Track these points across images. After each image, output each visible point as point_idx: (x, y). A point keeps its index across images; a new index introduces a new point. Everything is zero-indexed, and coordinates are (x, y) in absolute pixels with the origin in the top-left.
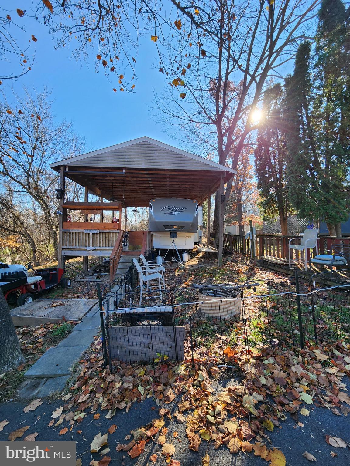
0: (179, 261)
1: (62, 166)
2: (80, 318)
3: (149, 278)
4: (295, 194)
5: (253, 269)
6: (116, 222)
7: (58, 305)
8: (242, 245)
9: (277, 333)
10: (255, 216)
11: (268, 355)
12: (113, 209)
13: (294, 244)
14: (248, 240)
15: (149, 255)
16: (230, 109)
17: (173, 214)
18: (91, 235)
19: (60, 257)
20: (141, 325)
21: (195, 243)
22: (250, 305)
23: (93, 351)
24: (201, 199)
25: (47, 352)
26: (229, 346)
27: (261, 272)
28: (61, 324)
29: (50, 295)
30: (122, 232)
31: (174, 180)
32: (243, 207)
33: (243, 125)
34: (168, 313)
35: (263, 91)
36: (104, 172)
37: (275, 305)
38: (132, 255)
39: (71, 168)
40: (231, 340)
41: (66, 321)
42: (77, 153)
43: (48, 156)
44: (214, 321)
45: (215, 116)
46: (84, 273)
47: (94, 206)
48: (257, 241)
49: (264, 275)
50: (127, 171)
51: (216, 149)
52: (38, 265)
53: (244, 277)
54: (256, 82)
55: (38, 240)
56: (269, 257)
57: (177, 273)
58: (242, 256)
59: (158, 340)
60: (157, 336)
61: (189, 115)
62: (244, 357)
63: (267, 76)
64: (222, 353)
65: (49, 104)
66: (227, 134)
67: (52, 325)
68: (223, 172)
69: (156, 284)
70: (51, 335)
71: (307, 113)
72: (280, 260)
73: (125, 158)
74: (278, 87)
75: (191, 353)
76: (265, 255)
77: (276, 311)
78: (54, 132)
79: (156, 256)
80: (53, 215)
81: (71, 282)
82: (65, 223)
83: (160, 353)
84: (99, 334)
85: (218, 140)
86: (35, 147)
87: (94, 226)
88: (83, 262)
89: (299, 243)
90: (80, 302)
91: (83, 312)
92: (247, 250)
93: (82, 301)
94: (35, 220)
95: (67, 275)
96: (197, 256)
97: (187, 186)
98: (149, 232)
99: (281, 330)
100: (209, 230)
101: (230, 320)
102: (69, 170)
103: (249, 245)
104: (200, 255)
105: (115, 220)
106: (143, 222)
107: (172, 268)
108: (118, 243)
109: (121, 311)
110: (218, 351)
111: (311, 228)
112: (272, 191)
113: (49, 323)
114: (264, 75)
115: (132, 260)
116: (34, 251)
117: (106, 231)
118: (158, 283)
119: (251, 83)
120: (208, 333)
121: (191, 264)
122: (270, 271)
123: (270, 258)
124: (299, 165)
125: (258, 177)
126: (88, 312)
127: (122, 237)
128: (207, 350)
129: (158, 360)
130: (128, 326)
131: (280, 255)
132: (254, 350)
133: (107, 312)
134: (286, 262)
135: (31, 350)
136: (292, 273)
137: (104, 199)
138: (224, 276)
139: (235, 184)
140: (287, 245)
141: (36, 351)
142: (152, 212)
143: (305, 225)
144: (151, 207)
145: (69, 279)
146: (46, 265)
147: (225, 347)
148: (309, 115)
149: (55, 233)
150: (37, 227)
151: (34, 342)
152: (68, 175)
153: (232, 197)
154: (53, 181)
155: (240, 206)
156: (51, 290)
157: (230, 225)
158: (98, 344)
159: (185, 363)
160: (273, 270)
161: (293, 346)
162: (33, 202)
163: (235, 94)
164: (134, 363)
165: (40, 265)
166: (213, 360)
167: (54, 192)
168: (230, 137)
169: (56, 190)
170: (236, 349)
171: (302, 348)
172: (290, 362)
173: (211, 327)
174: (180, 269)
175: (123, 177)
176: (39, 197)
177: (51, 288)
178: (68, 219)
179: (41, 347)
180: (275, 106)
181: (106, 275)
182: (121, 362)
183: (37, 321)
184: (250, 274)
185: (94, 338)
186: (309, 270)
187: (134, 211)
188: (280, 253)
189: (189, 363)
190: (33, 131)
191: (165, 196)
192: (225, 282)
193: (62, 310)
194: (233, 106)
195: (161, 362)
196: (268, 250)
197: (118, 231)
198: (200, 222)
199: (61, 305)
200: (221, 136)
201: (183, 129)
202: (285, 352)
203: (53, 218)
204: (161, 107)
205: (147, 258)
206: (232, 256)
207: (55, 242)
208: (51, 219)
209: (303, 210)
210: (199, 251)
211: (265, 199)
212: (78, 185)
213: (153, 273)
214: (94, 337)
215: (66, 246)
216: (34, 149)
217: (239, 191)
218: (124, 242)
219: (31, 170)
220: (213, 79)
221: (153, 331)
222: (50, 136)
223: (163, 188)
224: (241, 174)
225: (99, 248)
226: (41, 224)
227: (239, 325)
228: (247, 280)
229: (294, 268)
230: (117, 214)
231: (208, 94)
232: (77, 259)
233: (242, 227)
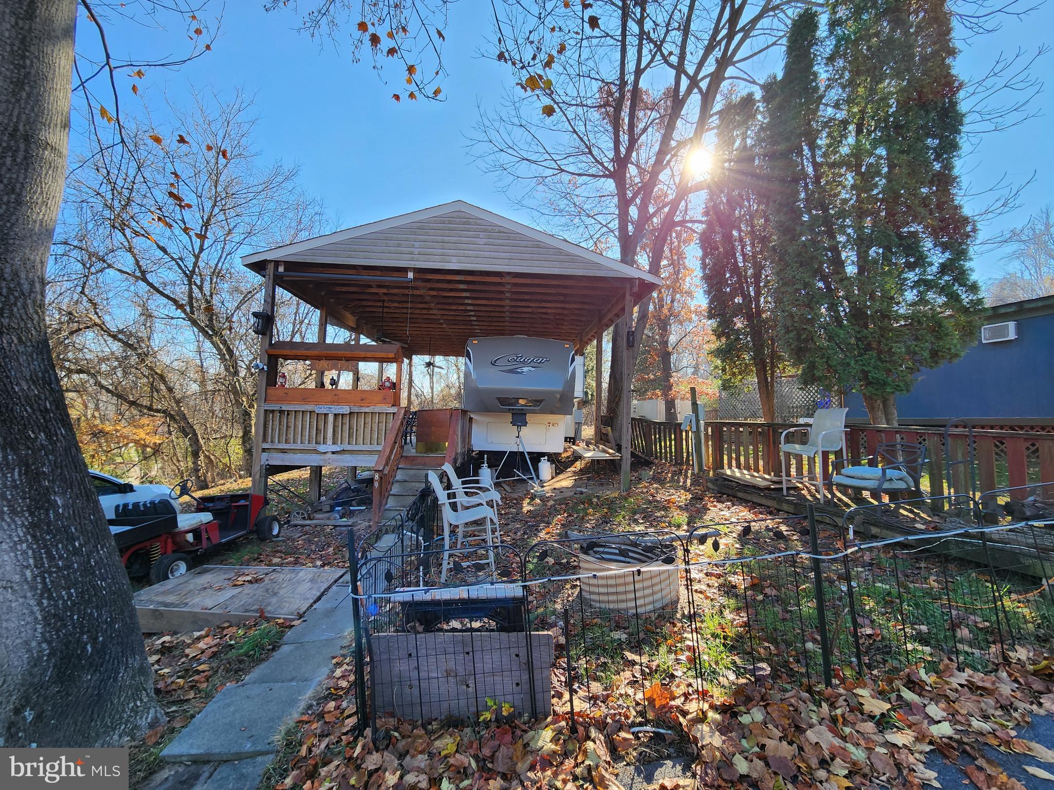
0: (532, 479)
1: (271, 261)
2: (301, 612)
3: (464, 517)
4: (792, 331)
5: (702, 499)
6: (390, 388)
7: (250, 582)
8: (673, 443)
9: (765, 648)
10: (700, 380)
11: (748, 700)
12: (382, 360)
13: (793, 442)
14: (687, 432)
15: (462, 464)
16: (644, 147)
17: (519, 373)
18: (331, 418)
19: (256, 469)
20: (447, 631)
21: (566, 439)
22: (700, 581)
23: (330, 694)
24: (581, 340)
25: (218, 696)
26: (656, 681)
27: (719, 505)
28: (255, 626)
29: (231, 558)
30: (403, 411)
31: (522, 297)
32: (673, 358)
33: (672, 182)
34: (514, 599)
35: (715, 110)
36: (366, 277)
37: (756, 581)
38: (425, 464)
39: (291, 266)
40: (658, 666)
41: (268, 620)
42: (304, 235)
43: (237, 239)
44: (617, 620)
45: (612, 160)
46: (311, 505)
47: (340, 353)
48: (706, 434)
49: (726, 513)
50: (417, 276)
51: (612, 231)
52: (204, 486)
53: (681, 518)
54: (700, 90)
55: (206, 429)
56: (736, 470)
57: (526, 507)
58: (673, 469)
59: (488, 667)
60: (487, 657)
61: (555, 157)
62: (693, 707)
63: (724, 79)
64: (640, 696)
65: (245, 128)
66: (638, 201)
67: (234, 629)
68: (630, 280)
69: (480, 531)
70: (230, 655)
71: (813, 156)
72: (761, 478)
73: (413, 246)
74: (749, 100)
75: (567, 696)
76: (726, 467)
77: (760, 597)
78: (255, 189)
79: (477, 468)
80: (243, 373)
81: (281, 526)
82: (271, 391)
83: (494, 697)
84: (345, 651)
85: (617, 212)
86: (209, 219)
87: (338, 396)
88: (311, 479)
89: (802, 437)
90: (301, 574)
91: (307, 599)
92: (685, 455)
93: (306, 573)
94: (202, 382)
95: (272, 510)
96: (572, 469)
97: (549, 311)
98: (464, 412)
99: (774, 641)
100: (598, 408)
101: (653, 617)
102: (285, 270)
103: (688, 444)
104: (579, 465)
105: (387, 384)
106: (447, 389)
107: (515, 495)
108: (391, 437)
109: (403, 595)
110: (630, 691)
111: (826, 405)
112: (739, 323)
113: (226, 625)
114: (717, 77)
115: (427, 475)
116: (196, 455)
117: (367, 410)
118: (485, 531)
119: (689, 91)
120: (605, 650)
121: (558, 485)
122: (740, 504)
123: (738, 474)
124: (801, 266)
125: (708, 292)
126: (319, 599)
127: (402, 423)
128: (604, 690)
129: (487, 715)
130: (419, 633)
131: (761, 468)
132: (715, 689)
133: (370, 597)
134: (774, 482)
135: (179, 692)
136: (791, 509)
137: (362, 336)
138: (635, 513)
139: (655, 308)
140: (777, 443)
141: (191, 695)
142: (471, 367)
143: (813, 401)
144: (468, 356)
145: (275, 519)
146: (222, 488)
147: (647, 683)
148: (819, 160)
149: (247, 414)
150: (206, 399)
151: (187, 672)
152: (284, 282)
153: (649, 337)
154: (248, 296)
155: (666, 356)
156: (232, 547)
157: (645, 399)
158: (343, 677)
159: (554, 722)
160: (747, 501)
161: (805, 680)
162: (198, 341)
163: (654, 115)
164: (430, 723)
165: (206, 487)
166: (620, 714)
167: (248, 320)
168: (643, 209)
169: (255, 315)
170: (674, 688)
171: (828, 684)
172: (801, 719)
173: (612, 634)
174: (532, 499)
175: (408, 288)
176: (213, 330)
177: (233, 542)
178: (280, 381)
179: (205, 685)
180: (744, 139)
181: (361, 511)
182: (399, 720)
183: (197, 620)
184: (695, 510)
185: (334, 661)
186: (828, 502)
187: (429, 364)
188: (761, 463)
189: (563, 723)
190: (208, 184)
191: (500, 332)
192: (637, 529)
193: (260, 592)
194: (650, 141)
195: (497, 720)
196: (734, 455)
197: (394, 410)
198: (578, 392)
199: (257, 581)
200: (624, 204)
201: (541, 187)
202: (788, 695)
203: (244, 379)
204: (493, 139)
205: (460, 473)
206: (651, 468)
207: (246, 433)
208: (238, 381)
209: (812, 366)
210: (577, 457)
211: (724, 340)
212: (303, 304)
213: (473, 507)
214: (334, 658)
215: (272, 442)
216: (206, 224)
217: (664, 325)
218: (405, 435)
219: (197, 270)
220: (607, 83)
221: (477, 644)
222: (245, 196)
223: (497, 315)
224: (668, 287)
225: (349, 448)
226: (214, 392)
227: (676, 629)
228: (688, 524)
229: (793, 496)
230: (391, 371)
231: (595, 115)
232: (294, 474)
233: (670, 405)
